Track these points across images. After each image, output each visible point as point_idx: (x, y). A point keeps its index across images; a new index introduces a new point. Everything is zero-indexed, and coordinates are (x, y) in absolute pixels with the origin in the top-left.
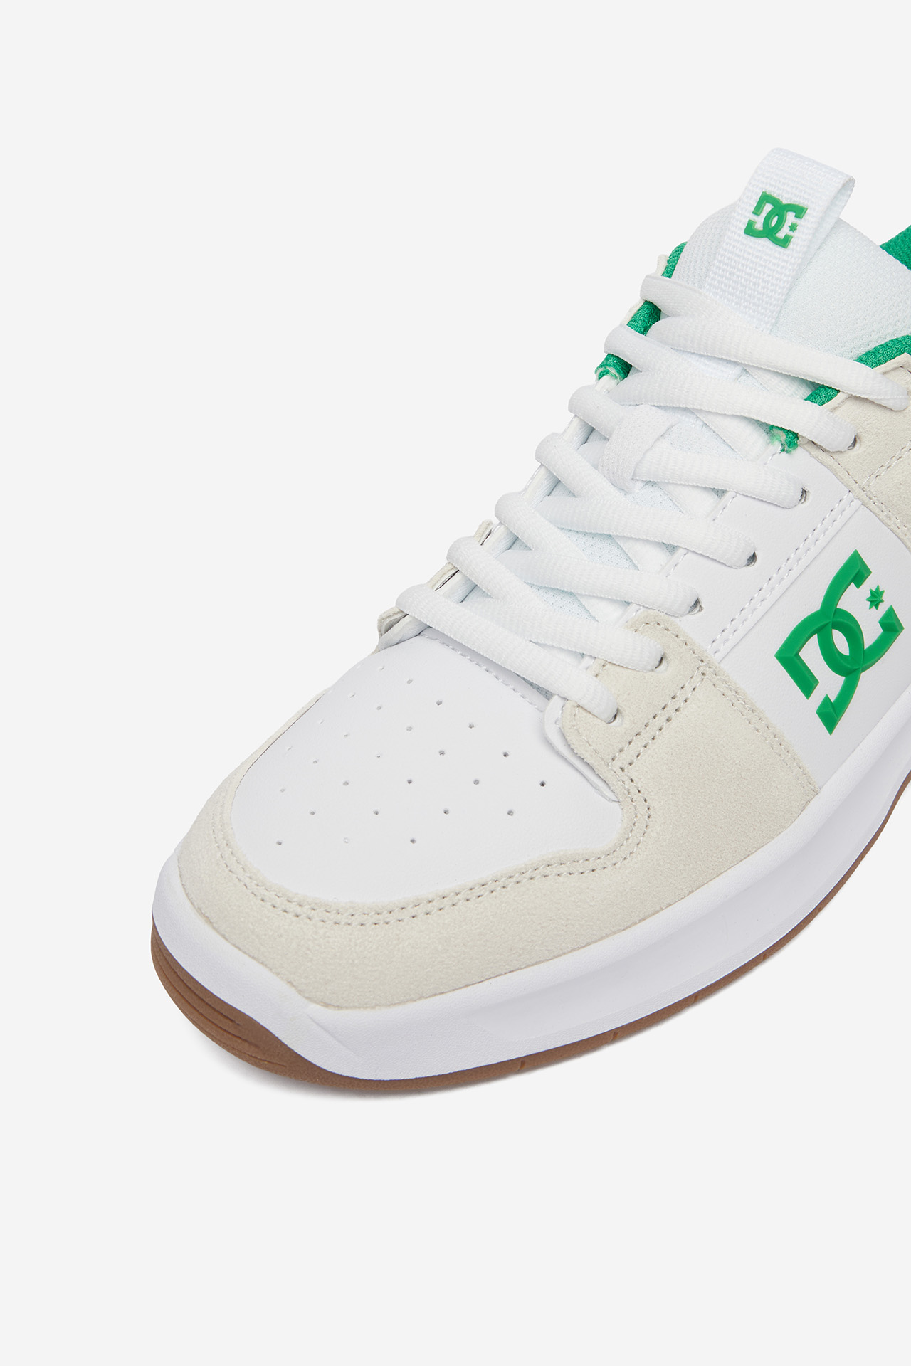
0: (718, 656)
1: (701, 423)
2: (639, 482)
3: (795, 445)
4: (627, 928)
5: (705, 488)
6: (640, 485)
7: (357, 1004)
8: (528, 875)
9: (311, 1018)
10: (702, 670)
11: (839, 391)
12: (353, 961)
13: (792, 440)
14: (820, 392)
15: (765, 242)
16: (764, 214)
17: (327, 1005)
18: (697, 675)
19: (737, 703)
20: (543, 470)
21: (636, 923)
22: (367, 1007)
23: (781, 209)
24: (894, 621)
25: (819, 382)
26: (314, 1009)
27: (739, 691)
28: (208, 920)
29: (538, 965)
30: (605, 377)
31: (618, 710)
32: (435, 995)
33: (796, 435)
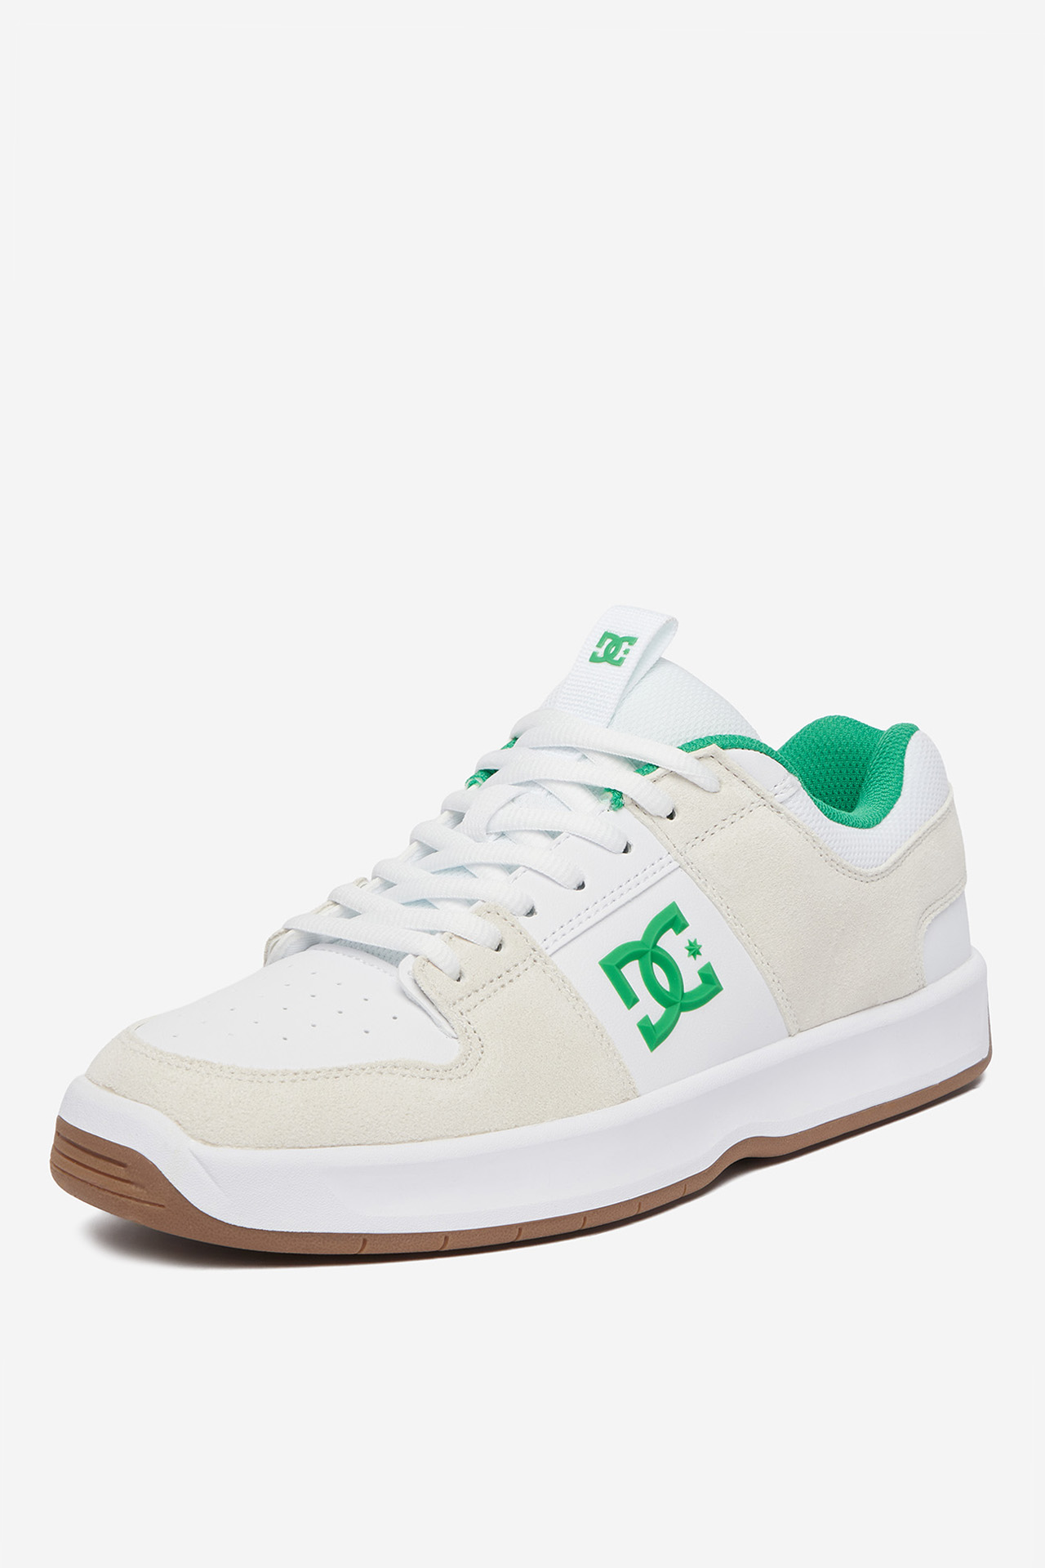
0: (549, 952)
1: (545, 792)
2: (493, 835)
3: (621, 806)
4: (459, 1136)
5: (539, 832)
6: (493, 837)
7: (230, 1143)
8: (377, 1070)
9: (191, 1151)
10: (533, 956)
11: (658, 767)
12: (230, 1103)
13: (617, 799)
14: (643, 767)
15: (605, 665)
16: (604, 647)
17: (206, 1143)
18: (530, 962)
19: (563, 990)
20: (415, 844)
21: (467, 1135)
22: (238, 1147)
23: (617, 641)
24: (711, 973)
25: (643, 760)
26: (194, 1144)
27: (565, 980)
28: (111, 1089)
29: (381, 1146)
30: (474, 786)
31: (460, 973)
32: (294, 1148)
33: (621, 793)
